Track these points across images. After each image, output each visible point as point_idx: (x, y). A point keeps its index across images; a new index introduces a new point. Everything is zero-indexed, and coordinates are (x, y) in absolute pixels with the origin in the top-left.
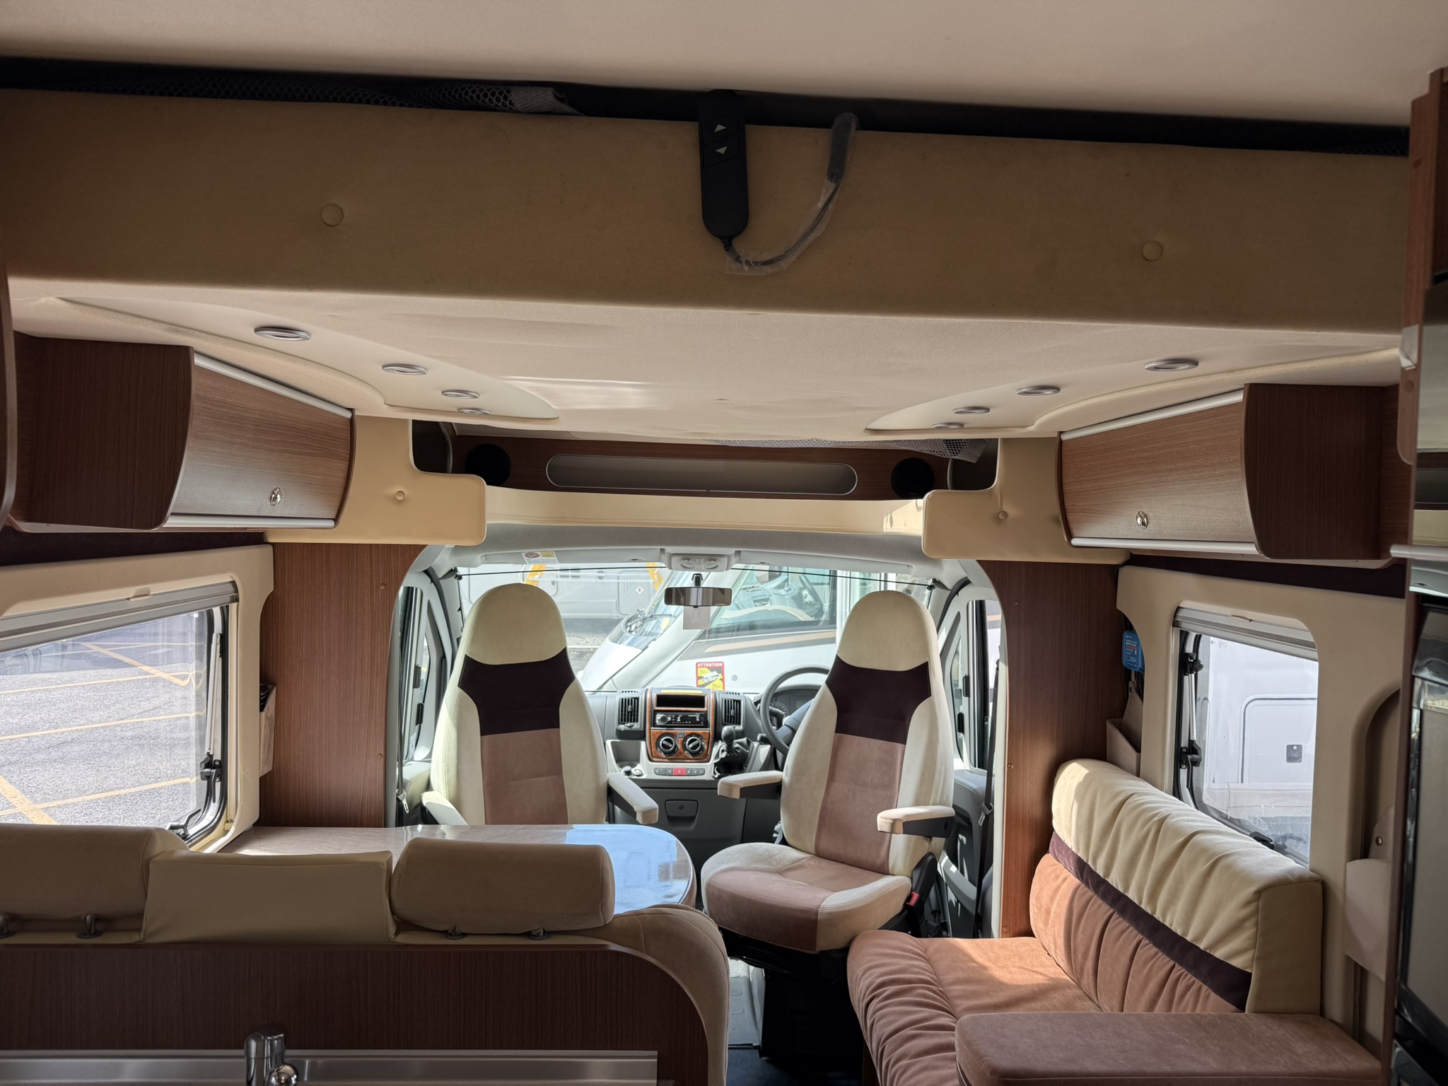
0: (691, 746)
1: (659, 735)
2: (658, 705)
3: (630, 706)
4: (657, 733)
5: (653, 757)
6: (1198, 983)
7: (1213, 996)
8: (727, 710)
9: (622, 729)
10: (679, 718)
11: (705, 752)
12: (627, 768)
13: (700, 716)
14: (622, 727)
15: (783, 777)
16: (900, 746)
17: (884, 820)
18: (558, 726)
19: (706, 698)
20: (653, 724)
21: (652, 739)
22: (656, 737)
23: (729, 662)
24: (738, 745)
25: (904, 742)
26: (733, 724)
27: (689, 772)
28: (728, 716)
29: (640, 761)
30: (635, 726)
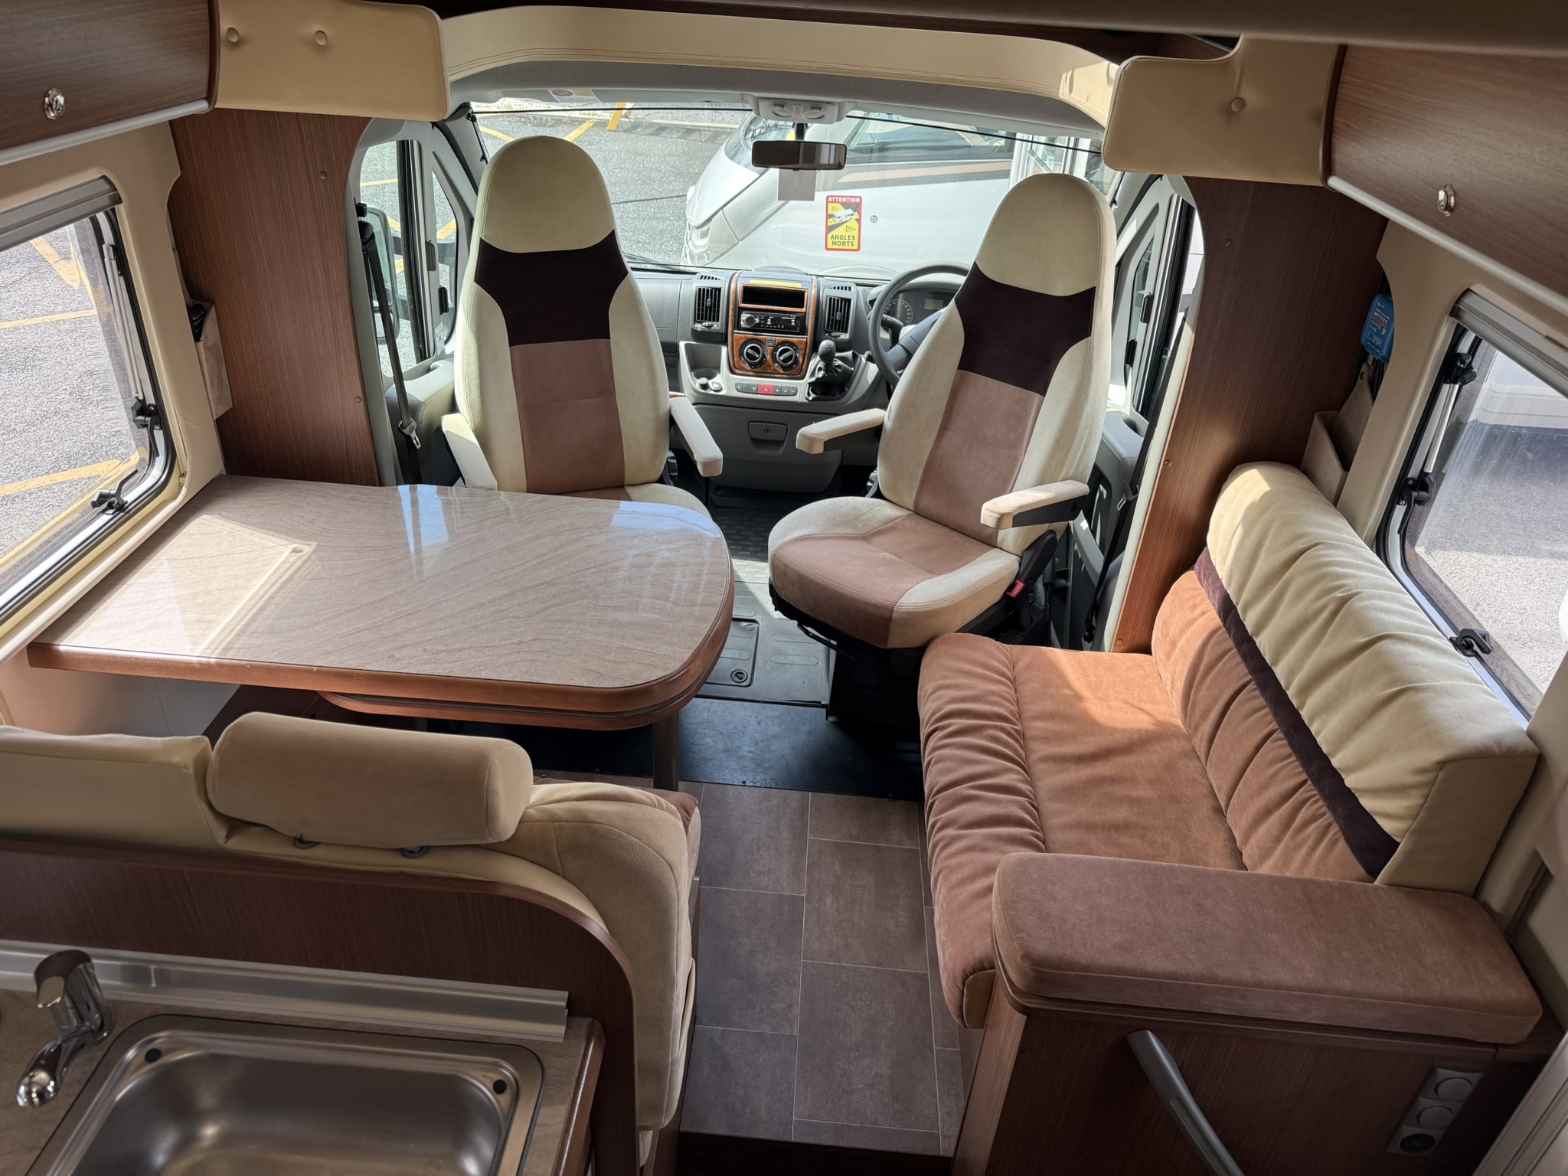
0: (782, 358)
1: (744, 340)
2: (745, 301)
3: (709, 300)
4: (741, 338)
5: (735, 367)
6: (1328, 817)
7: (1342, 844)
8: (832, 312)
9: (699, 329)
10: (769, 320)
11: (800, 365)
12: (704, 380)
13: (797, 318)
14: (699, 327)
16: (1037, 396)
17: (991, 514)
18: (608, 337)
19: (806, 293)
20: (737, 326)
21: (735, 344)
22: (740, 343)
23: (869, 197)
24: (839, 362)
25: (1043, 393)
26: (839, 331)
27: (777, 391)
28: (832, 320)
29: (719, 373)
30: (715, 326)
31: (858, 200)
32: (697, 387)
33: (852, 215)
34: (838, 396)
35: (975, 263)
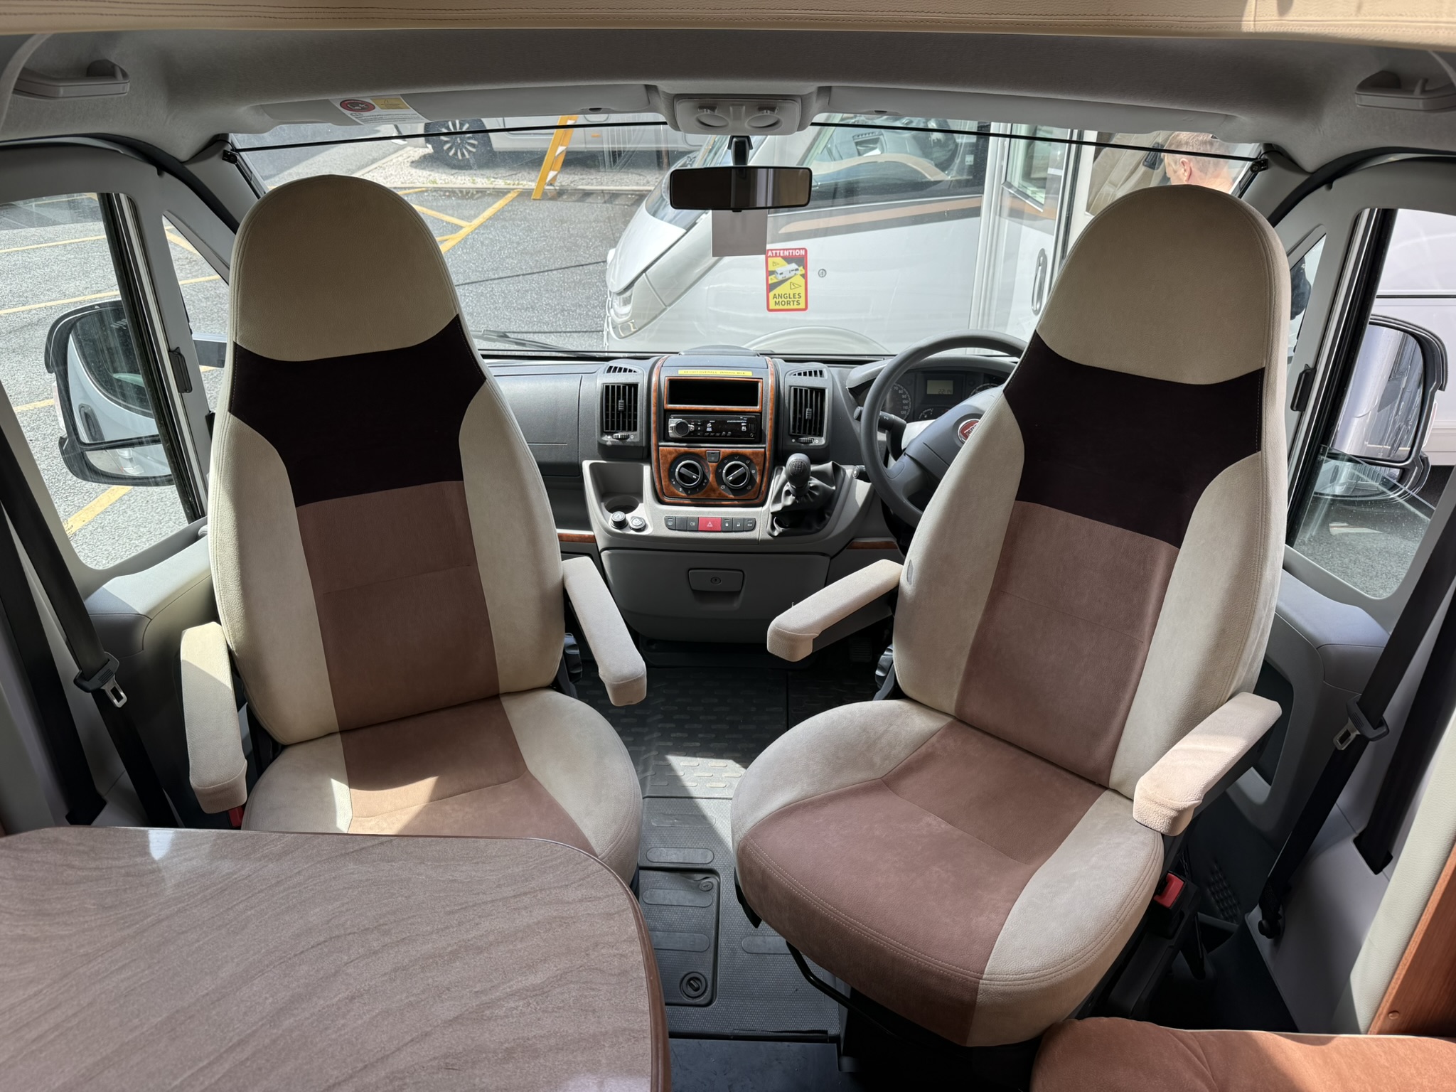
0: (730, 477)
1: (673, 456)
2: (671, 402)
3: (621, 401)
4: (670, 453)
5: (664, 494)
8: (799, 408)
9: (609, 443)
10: (709, 425)
11: (756, 488)
12: (619, 516)
13: (749, 421)
14: (608, 439)
15: (903, 581)
16: (1164, 547)
18: (457, 475)
19: (759, 384)
20: (664, 436)
21: (661, 461)
22: (669, 460)
23: (815, 248)
24: (814, 482)
25: (1177, 541)
26: (810, 434)
27: (727, 525)
28: (800, 419)
29: (642, 502)
30: (632, 437)
31: (803, 252)
32: (610, 526)
33: (797, 270)
34: (816, 527)
35: (1036, 336)
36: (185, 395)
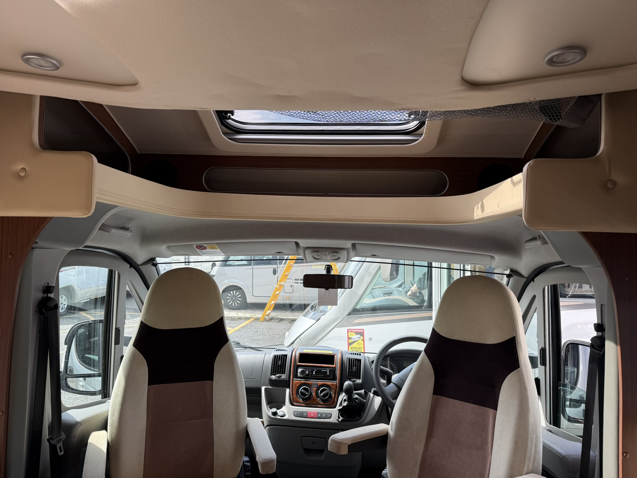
0: (322, 394)
1: (299, 384)
2: (300, 362)
5: (294, 401)
8: (350, 367)
9: (273, 379)
10: (314, 372)
11: (333, 399)
12: (274, 410)
13: (330, 371)
14: (273, 377)
15: (390, 431)
16: (491, 411)
18: (211, 378)
19: (335, 356)
20: (296, 376)
21: (294, 387)
22: (297, 386)
24: (356, 396)
25: (495, 408)
26: (355, 378)
27: (319, 415)
28: (351, 371)
29: (285, 406)
30: (283, 376)
32: (270, 414)
33: (360, 337)
34: (357, 418)
35: (434, 331)
36: (117, 346)
